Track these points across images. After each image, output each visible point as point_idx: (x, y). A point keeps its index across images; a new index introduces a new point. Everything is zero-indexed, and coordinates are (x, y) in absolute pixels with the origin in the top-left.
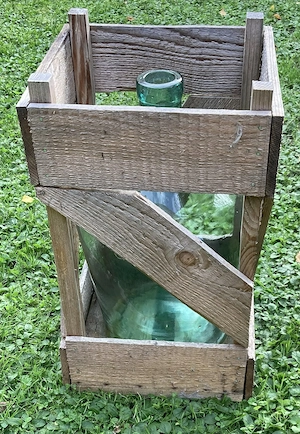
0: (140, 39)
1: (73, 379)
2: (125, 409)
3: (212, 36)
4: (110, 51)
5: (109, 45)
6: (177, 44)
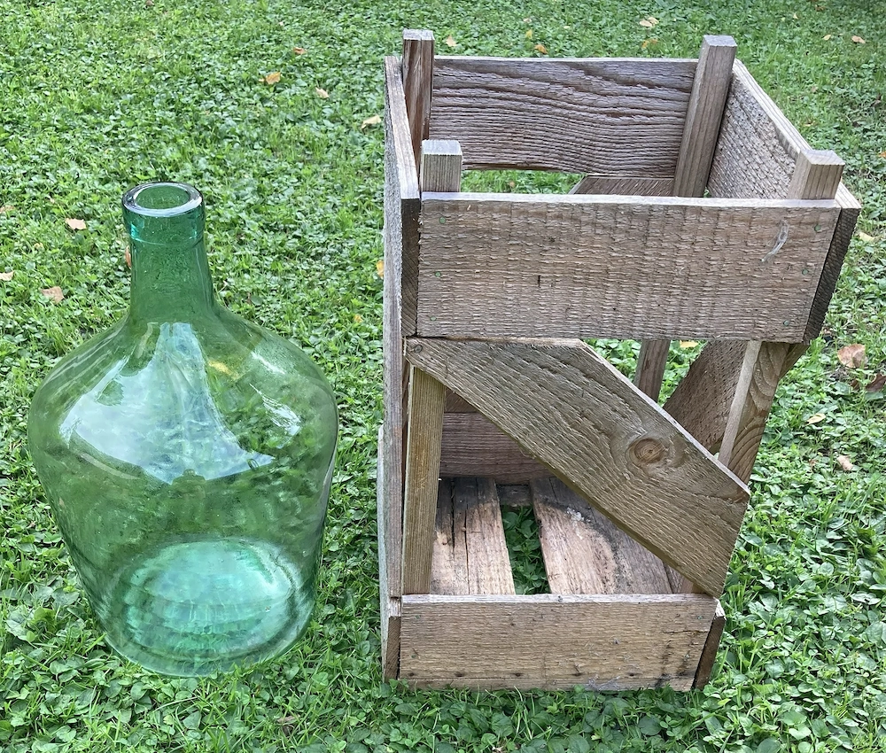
0: (516, 81)
1: (404, 669)
2: (500, 719)
3: (638, 77)
4: (461, 101)
5: (462, 92)
6: (578, 89)
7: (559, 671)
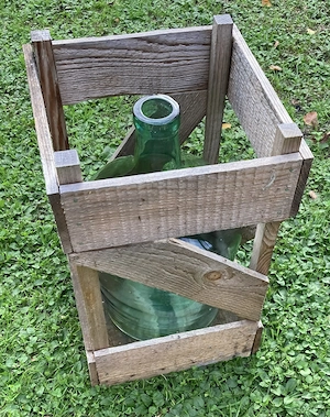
0: (107, 52)
1: (101, 381)
2: (157, 395)
3: (179, 41)
4: (76, 66)
5: (75, 61)
6: (144, 51)
7: (183, 363)
